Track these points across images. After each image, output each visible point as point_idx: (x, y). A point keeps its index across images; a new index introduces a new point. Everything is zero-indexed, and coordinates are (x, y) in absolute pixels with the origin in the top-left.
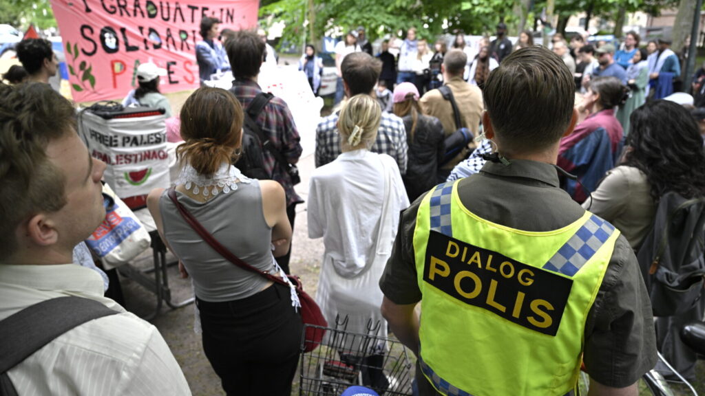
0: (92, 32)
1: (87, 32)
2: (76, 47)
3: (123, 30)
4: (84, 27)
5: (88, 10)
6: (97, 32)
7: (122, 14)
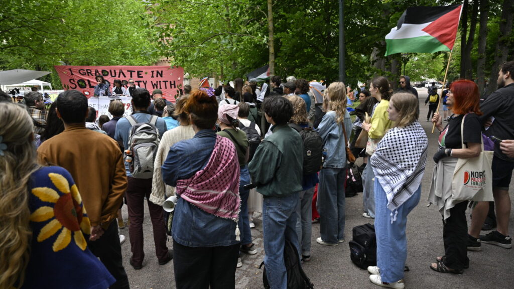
0: (74, 81)
1: (72, 81)
2: (68, 86)
3: (88, 81)
4: (70, 80)
5: (72, 74)
6: (76, 81)
7: (89, 75)
